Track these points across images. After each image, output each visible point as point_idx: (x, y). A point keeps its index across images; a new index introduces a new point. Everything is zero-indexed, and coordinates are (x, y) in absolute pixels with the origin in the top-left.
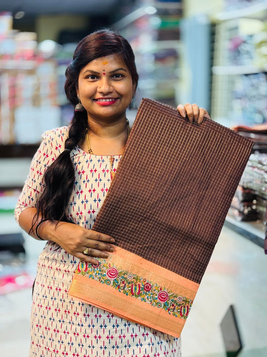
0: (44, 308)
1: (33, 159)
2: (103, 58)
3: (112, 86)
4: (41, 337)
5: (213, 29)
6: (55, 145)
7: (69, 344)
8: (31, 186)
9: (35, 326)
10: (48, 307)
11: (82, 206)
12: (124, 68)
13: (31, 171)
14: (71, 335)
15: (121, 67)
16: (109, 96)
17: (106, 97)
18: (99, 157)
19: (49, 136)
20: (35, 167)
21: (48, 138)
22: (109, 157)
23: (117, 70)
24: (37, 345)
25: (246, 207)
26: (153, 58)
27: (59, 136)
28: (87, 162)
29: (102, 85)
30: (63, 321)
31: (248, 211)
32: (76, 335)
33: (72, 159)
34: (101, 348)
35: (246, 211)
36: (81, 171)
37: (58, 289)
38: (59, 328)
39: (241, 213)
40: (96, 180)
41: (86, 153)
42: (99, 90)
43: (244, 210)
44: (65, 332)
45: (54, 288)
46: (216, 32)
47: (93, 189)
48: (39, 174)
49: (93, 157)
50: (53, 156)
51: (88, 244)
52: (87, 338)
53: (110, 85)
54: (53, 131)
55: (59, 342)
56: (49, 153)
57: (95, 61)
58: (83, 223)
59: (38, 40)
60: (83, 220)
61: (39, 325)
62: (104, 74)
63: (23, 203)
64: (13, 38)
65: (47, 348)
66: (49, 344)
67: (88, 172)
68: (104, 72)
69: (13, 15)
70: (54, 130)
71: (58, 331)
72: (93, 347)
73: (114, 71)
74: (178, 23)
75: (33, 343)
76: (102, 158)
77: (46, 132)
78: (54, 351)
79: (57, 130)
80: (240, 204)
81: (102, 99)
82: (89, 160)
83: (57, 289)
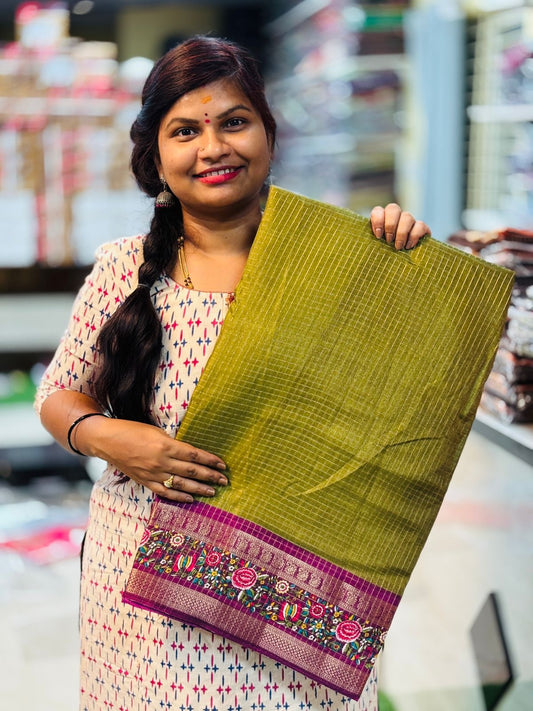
0: (100, 588)
1: (77, 298)
2: (202, 89)
3: (227, 144)
4: (97, 642)
5: (470, 31)
6: (119, 271)
7: (145, 660)
8: (72, 351)
9: (86, 622)
10: (108, 587)
11: (170, 393)
12: (245, 105)
13: (72, 321)
14: (149, 642)
15: (238, 104)
16: (224, 163)
17: (217, 166)
18: (204, 296)
19: (108, 254)
20: (81, 314)
21: (107, 257)
22: (225, 296)
23: (232, 110)
24: (90, 659)
25: (521, 395)
26: (349, 91)
27: (129, 253)
28: (182, 304)
29: (208, 144)
30: (135, 616)
31: (526, 403)
32: (158, 644)
33: (152, 299)
34: (207, 669)
35: (522, 403)
36: (170, 324)
37: (127, 552)
38: (127, 628)
39: (511, 406)
40: (200, 342)
41: (181, 288)
42: (202, 154)
43: (517, 400)
44: (138, 637)
45: (119, 551)
46: (478, 36)
47: (193, 359)
48: (89, 328)
49: (193, 295)
50: (116, 293)
51: (174, 468)
52: (179, 650)
53: (222, 141)
54: (116, 244)
55: (128, 654)
56: (109, 287)
57: (185, 98)
58: (172, 426)
59: (120, 58)
60: (172, 421)
61: (93, 620)
62: (207, 121)
63: (56, 383)
64: (69, 54)
65: (108, 664)
66: (111, 659)
67: (183, 325)
68: (207, 118)
69: (70, 8)
70: (118, 241)
71: (126, 634)
72: (192, 668)
73: (226, 114)
74: (400, 19)
75: (83, 653)
76: (211, 297)
77: (103, 245)
78: (120, 671)
79: (125, 241)
80: (509, 388)
81: (210, 172)
82: (185, 301)
83: (124, 553)
